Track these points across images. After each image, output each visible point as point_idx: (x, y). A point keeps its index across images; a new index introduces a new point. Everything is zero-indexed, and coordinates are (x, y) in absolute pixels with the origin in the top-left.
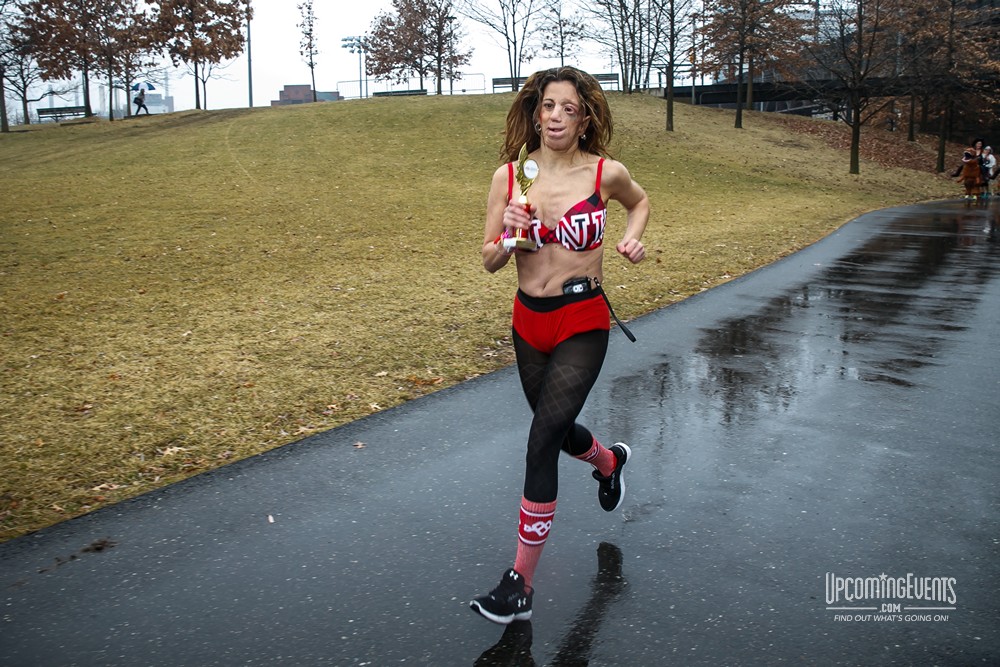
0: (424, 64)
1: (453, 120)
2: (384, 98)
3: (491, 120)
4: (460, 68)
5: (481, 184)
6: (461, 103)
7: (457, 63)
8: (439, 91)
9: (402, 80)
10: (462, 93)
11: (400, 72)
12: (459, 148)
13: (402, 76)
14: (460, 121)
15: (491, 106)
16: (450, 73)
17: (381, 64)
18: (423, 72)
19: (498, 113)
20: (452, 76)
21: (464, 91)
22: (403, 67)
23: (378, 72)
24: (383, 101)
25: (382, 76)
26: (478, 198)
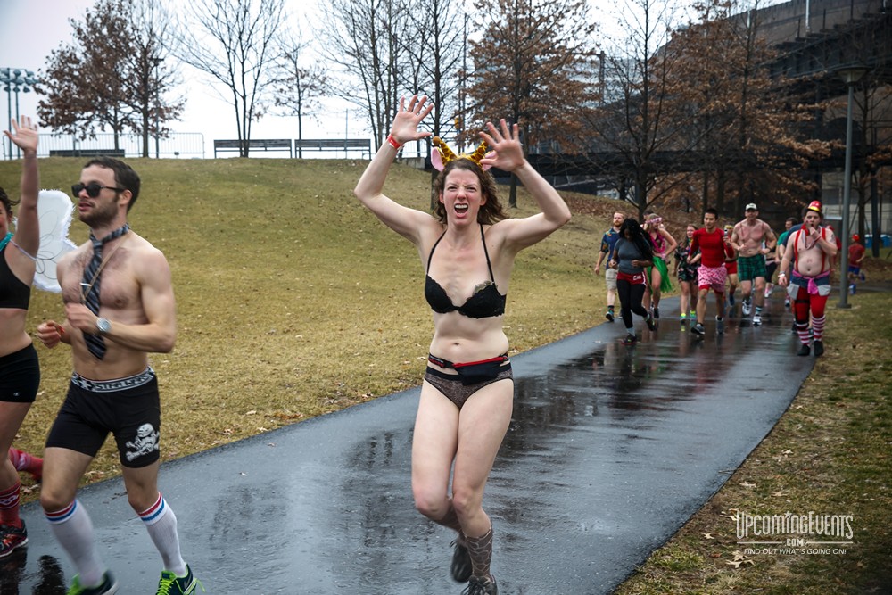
0: (120, 117)
1: (170, 191)
2: (73, 158)
3: (220, 193)
4: (167, 124)
5: (227, 268)
6: (178, 169)
7: (163, 117)
8: (146, 153)
9: (88, 136)
10: (174, 157)
11: (86, 125)
12: (187, 226)
13: (89, 130)
14: (181, 193)
15: (215, 174)
16: (155, 130)
17: (61, 113)
18: (117, 128)
19: (226, 184)
20: (158, 134)
21: (177, 154)
22: (90, 119)
23: (55, 123)
24: (72, 163)
25: (61, 129)
26: (231, 283)
